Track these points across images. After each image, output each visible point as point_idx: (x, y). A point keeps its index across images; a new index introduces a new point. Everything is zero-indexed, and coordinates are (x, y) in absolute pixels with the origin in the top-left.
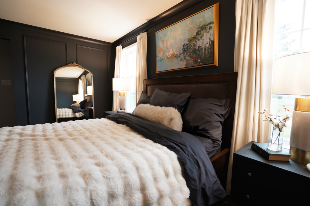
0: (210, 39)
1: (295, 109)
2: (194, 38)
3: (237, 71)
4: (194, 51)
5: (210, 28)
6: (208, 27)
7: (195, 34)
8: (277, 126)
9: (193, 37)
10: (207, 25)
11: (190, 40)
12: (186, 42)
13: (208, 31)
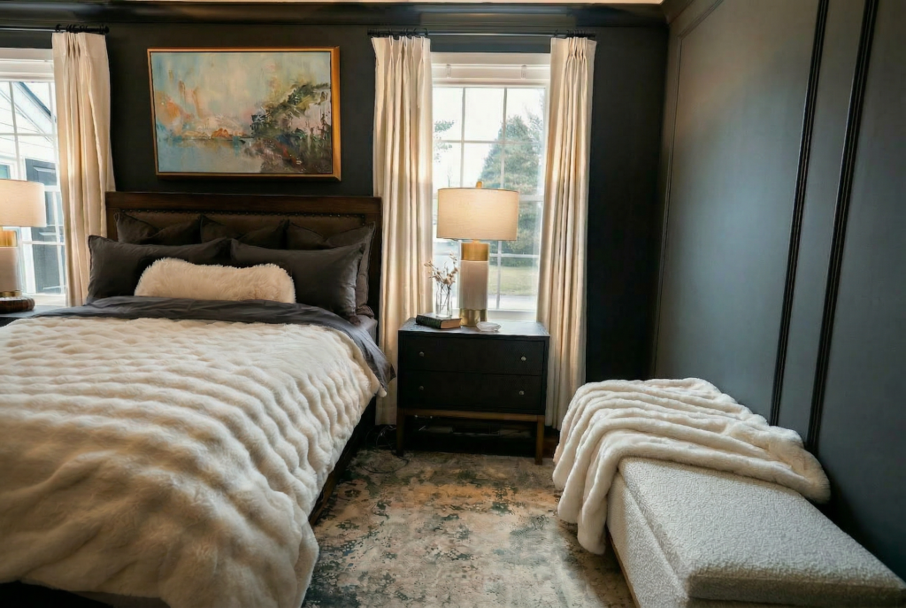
0: (323, 119)
1: (463, 258)
2: (284, 106)
3: (379, 196)
4: (287, 137)
5: (323, 96)
6: (320, 91)
7: (287, 99)
8: (446, 282)
9: (281, 101)
10: (318, 87)
11: (273, 110)
12: (263, 111)
13: (319, 101)
